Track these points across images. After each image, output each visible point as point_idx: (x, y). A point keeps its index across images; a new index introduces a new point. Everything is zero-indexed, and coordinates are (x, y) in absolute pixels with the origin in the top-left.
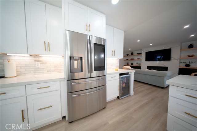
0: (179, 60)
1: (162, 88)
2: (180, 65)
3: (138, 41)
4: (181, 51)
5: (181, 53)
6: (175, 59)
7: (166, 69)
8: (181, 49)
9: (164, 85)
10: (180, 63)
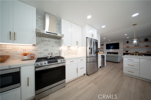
0: (123, 49)
1: (117, 63)
2: (123, 51)
3: (104, 39)
4: (124, 44)
5: (123, 45)
6: (121, 48)
7: (117, 53)
8: (124, 43)
9: (118, 61)
10: (124, 50)
